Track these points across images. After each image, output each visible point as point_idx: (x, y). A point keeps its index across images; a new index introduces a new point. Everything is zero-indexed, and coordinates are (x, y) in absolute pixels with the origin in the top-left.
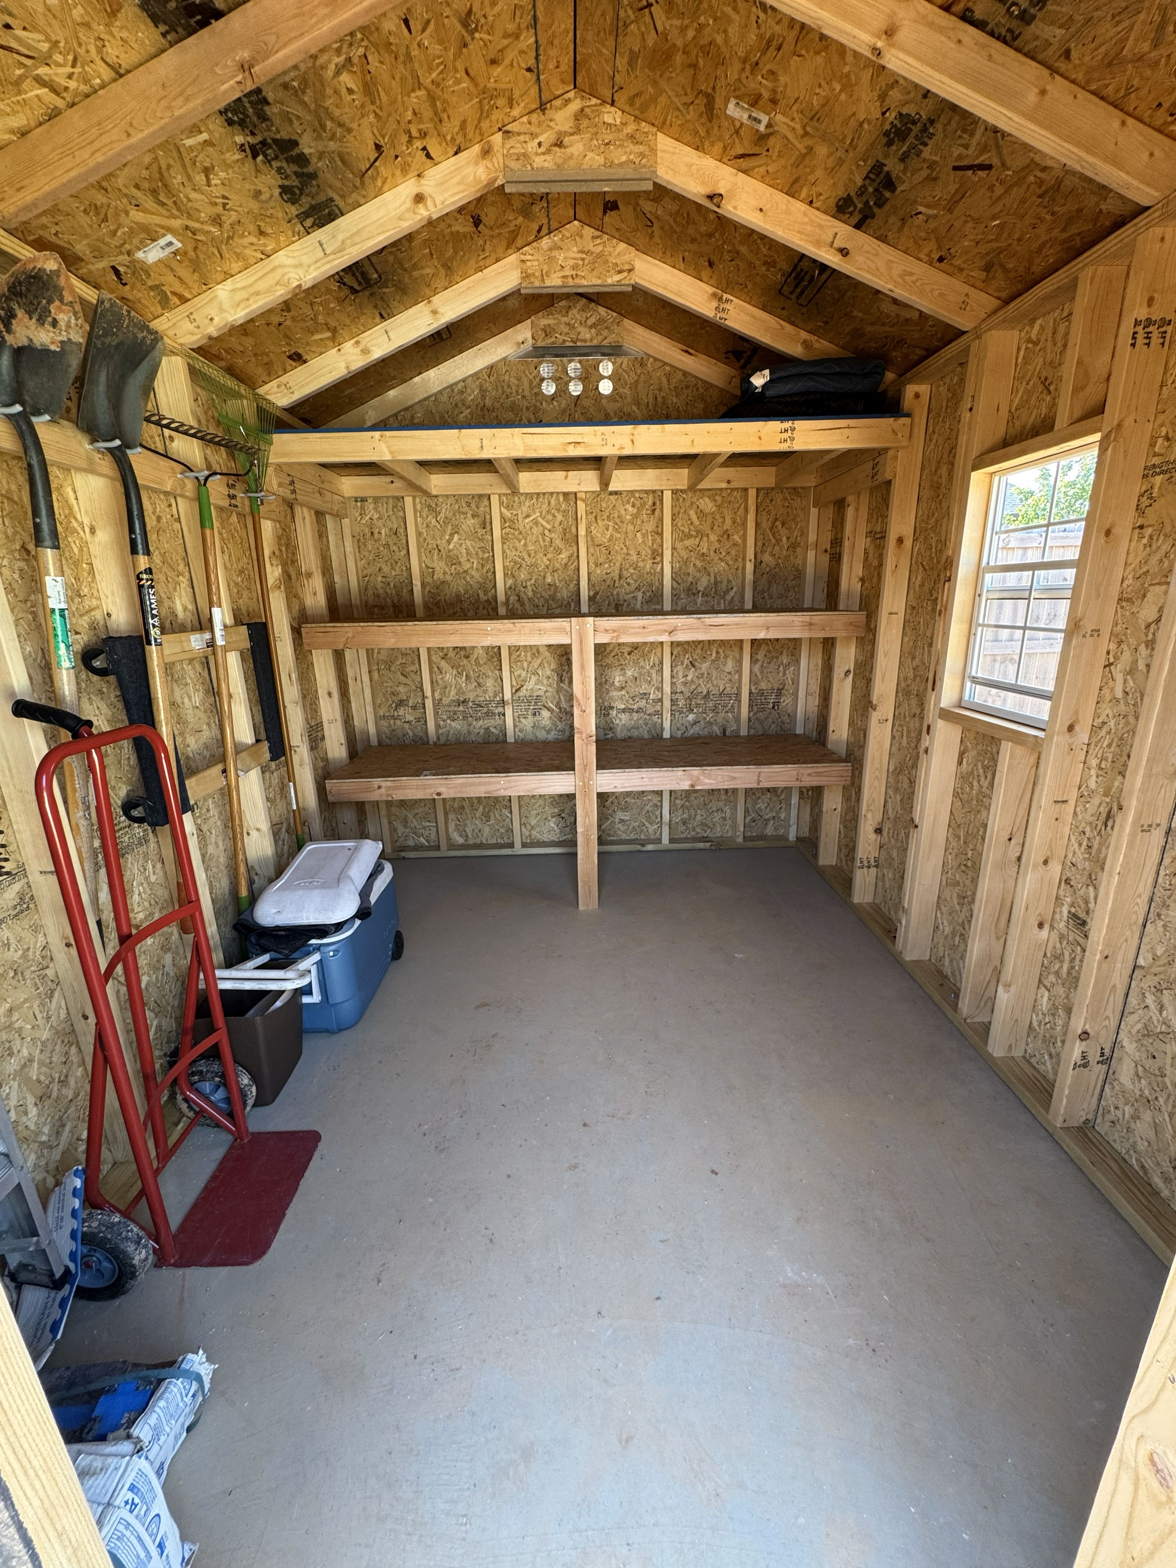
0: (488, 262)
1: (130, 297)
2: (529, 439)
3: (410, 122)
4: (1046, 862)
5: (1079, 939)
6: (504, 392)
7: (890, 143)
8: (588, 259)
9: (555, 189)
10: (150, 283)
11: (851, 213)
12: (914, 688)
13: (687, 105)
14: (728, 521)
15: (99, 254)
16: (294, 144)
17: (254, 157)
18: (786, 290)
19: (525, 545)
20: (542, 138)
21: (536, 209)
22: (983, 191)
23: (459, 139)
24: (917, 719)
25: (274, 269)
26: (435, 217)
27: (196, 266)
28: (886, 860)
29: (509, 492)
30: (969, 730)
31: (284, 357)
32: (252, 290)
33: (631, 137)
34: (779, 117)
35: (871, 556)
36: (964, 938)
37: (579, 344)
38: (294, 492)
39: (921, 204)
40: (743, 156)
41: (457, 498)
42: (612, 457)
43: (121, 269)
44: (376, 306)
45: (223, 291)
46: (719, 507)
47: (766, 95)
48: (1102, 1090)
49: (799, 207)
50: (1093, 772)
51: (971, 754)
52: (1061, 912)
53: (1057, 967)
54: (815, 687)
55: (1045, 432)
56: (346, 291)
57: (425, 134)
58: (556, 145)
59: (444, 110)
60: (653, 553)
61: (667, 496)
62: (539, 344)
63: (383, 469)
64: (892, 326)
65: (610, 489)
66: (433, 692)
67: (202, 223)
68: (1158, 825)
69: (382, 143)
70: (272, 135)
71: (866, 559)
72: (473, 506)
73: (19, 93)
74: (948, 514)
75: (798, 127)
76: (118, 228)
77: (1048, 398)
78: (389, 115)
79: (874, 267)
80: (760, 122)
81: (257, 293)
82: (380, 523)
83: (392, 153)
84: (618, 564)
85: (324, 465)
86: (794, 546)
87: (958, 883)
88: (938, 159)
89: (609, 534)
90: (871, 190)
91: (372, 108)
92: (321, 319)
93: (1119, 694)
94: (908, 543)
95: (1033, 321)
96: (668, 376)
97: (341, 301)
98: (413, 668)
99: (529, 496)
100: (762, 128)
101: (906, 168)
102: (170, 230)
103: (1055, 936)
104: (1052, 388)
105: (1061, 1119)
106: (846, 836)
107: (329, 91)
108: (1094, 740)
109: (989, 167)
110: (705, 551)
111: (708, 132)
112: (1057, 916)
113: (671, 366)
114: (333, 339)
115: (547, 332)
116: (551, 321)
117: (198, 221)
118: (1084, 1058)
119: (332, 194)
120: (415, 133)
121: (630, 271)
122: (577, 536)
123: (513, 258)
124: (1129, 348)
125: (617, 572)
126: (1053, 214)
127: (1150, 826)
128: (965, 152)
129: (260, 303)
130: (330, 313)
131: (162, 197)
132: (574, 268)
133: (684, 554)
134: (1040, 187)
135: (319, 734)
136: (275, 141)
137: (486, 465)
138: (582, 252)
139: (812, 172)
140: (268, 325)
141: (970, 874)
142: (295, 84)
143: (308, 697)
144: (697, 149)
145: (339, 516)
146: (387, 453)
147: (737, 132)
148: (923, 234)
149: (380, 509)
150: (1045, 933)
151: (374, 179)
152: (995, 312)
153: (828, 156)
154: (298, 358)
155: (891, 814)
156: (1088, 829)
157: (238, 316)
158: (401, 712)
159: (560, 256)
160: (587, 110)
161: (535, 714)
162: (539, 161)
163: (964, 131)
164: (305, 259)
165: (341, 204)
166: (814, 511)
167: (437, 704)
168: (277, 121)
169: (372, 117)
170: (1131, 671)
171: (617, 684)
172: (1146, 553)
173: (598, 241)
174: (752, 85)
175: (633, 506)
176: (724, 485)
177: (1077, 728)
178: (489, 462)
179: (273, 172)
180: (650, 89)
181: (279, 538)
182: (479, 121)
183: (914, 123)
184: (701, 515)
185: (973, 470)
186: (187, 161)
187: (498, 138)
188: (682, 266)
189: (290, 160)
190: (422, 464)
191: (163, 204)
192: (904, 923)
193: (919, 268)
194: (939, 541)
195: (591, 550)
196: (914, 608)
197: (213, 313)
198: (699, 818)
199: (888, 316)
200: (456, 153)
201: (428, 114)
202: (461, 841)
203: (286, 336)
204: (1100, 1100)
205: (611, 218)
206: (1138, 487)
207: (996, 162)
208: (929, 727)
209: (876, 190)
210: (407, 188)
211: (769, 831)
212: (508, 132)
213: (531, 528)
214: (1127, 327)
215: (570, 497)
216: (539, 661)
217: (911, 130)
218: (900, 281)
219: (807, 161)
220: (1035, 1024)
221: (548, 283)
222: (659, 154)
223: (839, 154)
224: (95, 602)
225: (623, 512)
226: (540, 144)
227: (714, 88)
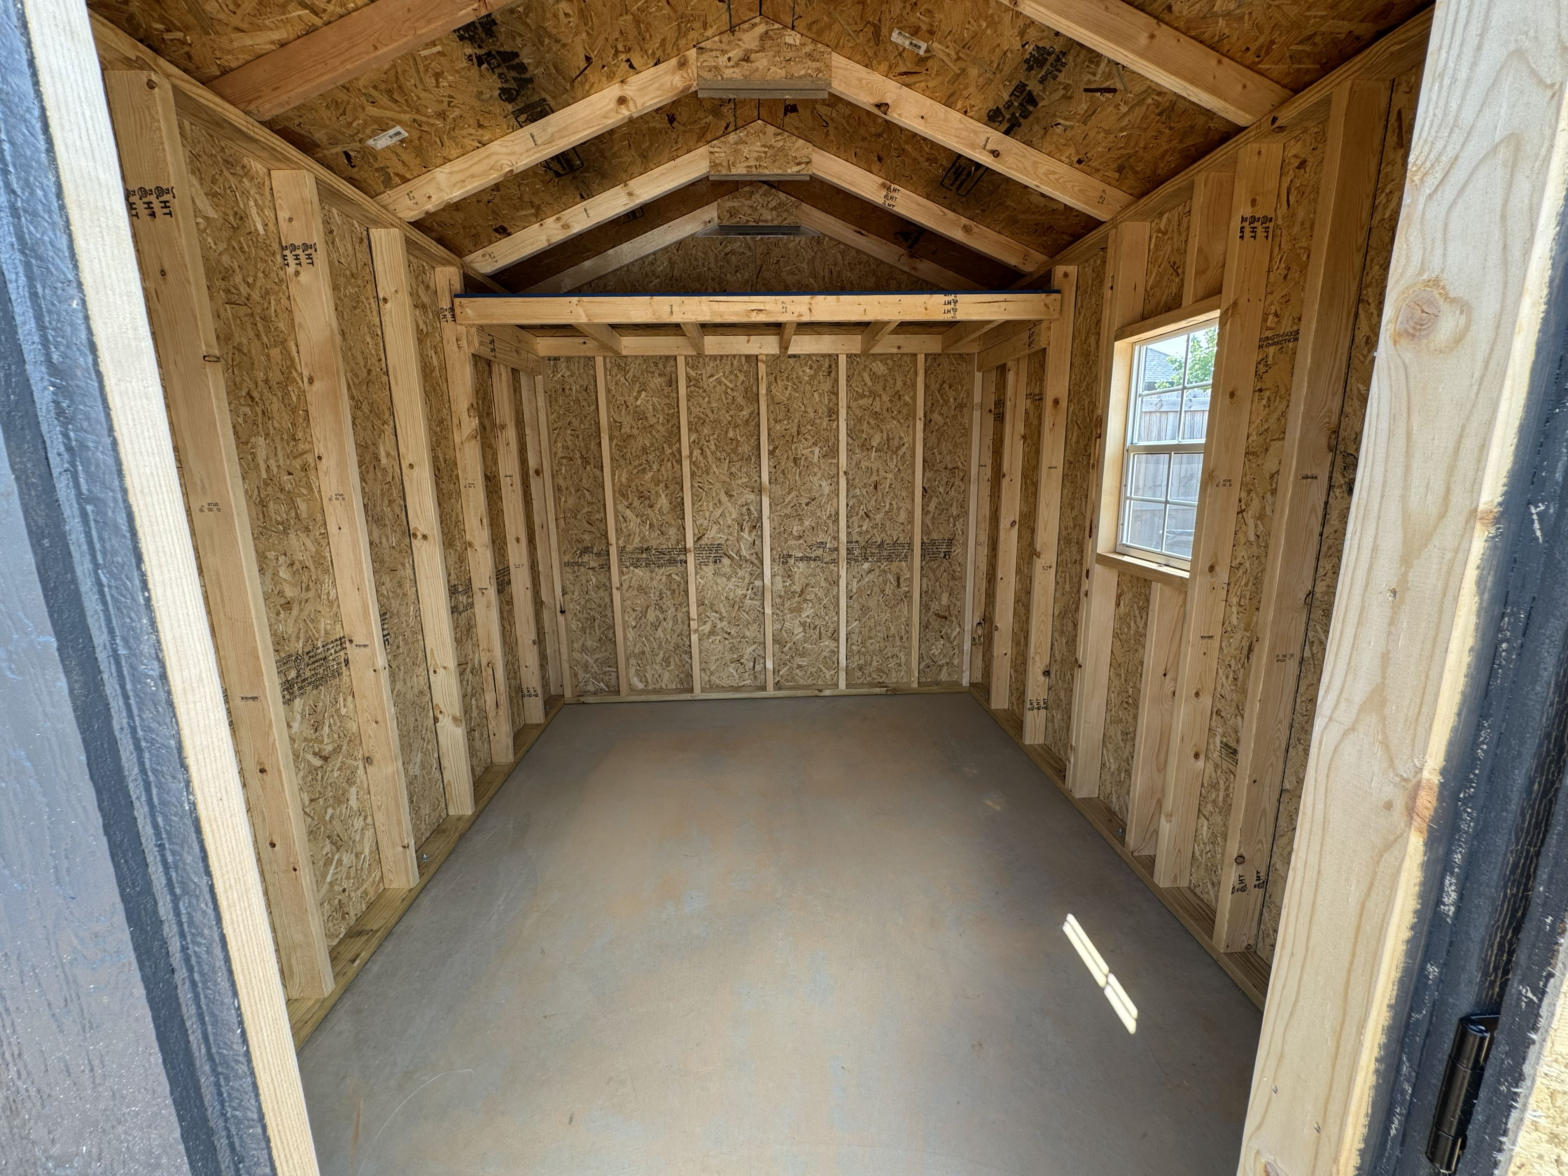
0: (680, 153)
1: (356, 177)
2: (716, 307)
3: (616, 40)
4: (1197, 694)
5: (1231, 767)
6: (691, 264)
7: (1030, 69)
8: (770, 152)
9: (742, 96)
10: (376, 165)
11: (1001, 122)
12: (1074, 536)
13: (857, 32)
14: (899, 383)
15: (333, 141)
16: (516, 55)
17: (480, 65)
18: (947, 182)
19: (709, 402)
20: (730, 55)
21: (725, 110)
22: (1110, 109)
23: (659, 53)
24: (1078, 565)
25: (488, 156)
26: (635, 116)
27: (419, 152)
28: (1054, 701)
29: (694, 353)
30: (1124, 574)
31: (490, 230)
32: (467, 173)
33: (809, 55)
34: (935, 45)
35: (1031, 415)
36: (1128, 773)
37: (761, 224)
38: (493, 350)
39: (1060, 117)
40: (906, 73)
41: (646, 359)
42: (791, 323)
43: (352, 154)
44: (577, 188)
45: (441, 174)
46: (890, 370)
47: (924, 27)
48: (1261, 914)
49: (955, 116)
50: (1234, 609)
51: (1128, 596)
52: (1214, 742)
53: (1213, 796)
54: (984, 538)
55: (1176, 308)
56: (551, 174)
57: (630, 49)
58: (743, 60)
59: (648, 31)
60: (829, 411)
61: (843, 359)
62: (725, 223)
63: (578, 331)
64: (1042, 215)
65: (789, 352)
66: (617, 539)
67: (428, 117)
68: (1292, 655)
69: (592, 55)
70: (497, 48)
71: (1027, 419)
72: (660, 366)
73: (284, 13)
74: (1096, 379)
75: (953, 53)
76: (354, 120)
77: (1177, 280)
78: (600, 34)
79: (1021, 166)
80: (919, 47)
81: (473, 176)
82: (571, 380)
83: (600, 64)
84: (796, 421)
85: (521, 327)
86: (961, 406)
87: (1121, 721)
88: (1070, 82)
89: (787, 393)
90: (1016, 104)
91: (585, 28)
92: (526, 198)
93: (1252, 538)
94: (1064, 404)
95: (1161, 215)
96: (843, 254)
97: (546, 183)
98: (598, 516)
99: (714, 358)
100: (922, 52)
101: (1044, 88)
102: (399, 122)
103: (1210, 766)
104: (1180, 271)
105: (1223, 945)
106: (1017, 681)
107: (549, 15)
108: (1233, 580)
109: (1114, 91)
110: (878, 409)
111: (875, 53)
112: (1211, 747)
113: (845, 245)
114: (536, 215)
115: (732, 213)
116: (736, 204)
117: (425, 115)
118: (1241, 881)
119: (544, 95)
120: (620, 47)
121: (807, 163)
122: (758, 395)
123: (703, 150)
124: (1238, 240)
125: (795, 429)
126: (1171, 128)
127: (1285, 656)
128: (1092, 78)
129: (475, 184)
130: (535, 192)
131: (396, 96)
132: (758, 159)
133: (859, 413)
134: (1157, 107)
135: (506, 578)
136: (498, 52)
137: (676, 329)
138: (764, 146)
139: (966, 88)
140: (478, 202)
141: (1132, 711)
142: (521, 9)
143: (497, 543)
144: (866, 66)
145: (532, 374)
146: (584, 316)
147: (900, 55)
148: (1063, 141)
149: (572, 367)
150: (1201, 763)
151: (582, 84)
152: (1129, 206)
153: (979, 77)
154: (503, 232)
155: (1058, 657)
156: (1233, 663)
157: (456, 194)
158: (586, 558)
159: (745, 150)
160: (771, 33)
161: (715, 562)
162: (728, 73)
163: (1091, 62)
164: (517, 148)
165: (552, 103)
166: (978, 376)
167: (622, 551)
168: (502, 38)
169: (584, 35)
170: (1261, 517)
171: (795, 533)
172: (1265, 413)
173: (780, 137)
174: (913, 20)
175: (811, 368)
176: (895, 351)
177: (1217, 568)
178: (677, 326)
179: (495, 77)
180: (825, 18)
181: (477, 392)
182: (677, 39)
183: (1049, 54)
184: (874, 376)
185: (1116, 340)
186: (421, 68)
187: (693, 53)
188: (854, 160)
189: (511, 68)
190: (614, 326)
191: (396, 101)
192: (1072, 761)
193: (1062, 169)
194: (1091, 402)
195: (771, 408)
196: (1071, 463)
197: (431, 192)
198: (874, 663)
199: (1037, 207)
200: (656, 64)
201: (633, 33)
202: (641, 686)
203: (494, 212)
204: (1259, 924)
205: (792, 117)
206: (1255, 357)
207: (1119, 86)
208: (1088, 571)
209: (1021, 104)
210: (613, 91)
211: (943, 676)
212: (701, 48)
213: (715, 387)
214: (1236, 224)
215: (751, 358)
216: (720, 512)
217: (1047, 60)
218: (1044, 177)
219: (961, 79)
220: (1197, 853)
221: (734, 171)
222: (833, 69)
223: (988, 75)
224: (307, 446)
225: (801, 373)
226: (729, 59)
227: (880, 20)
